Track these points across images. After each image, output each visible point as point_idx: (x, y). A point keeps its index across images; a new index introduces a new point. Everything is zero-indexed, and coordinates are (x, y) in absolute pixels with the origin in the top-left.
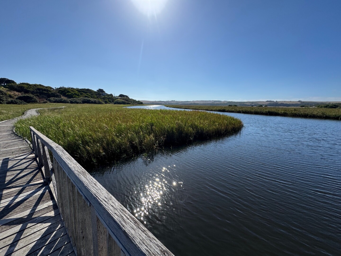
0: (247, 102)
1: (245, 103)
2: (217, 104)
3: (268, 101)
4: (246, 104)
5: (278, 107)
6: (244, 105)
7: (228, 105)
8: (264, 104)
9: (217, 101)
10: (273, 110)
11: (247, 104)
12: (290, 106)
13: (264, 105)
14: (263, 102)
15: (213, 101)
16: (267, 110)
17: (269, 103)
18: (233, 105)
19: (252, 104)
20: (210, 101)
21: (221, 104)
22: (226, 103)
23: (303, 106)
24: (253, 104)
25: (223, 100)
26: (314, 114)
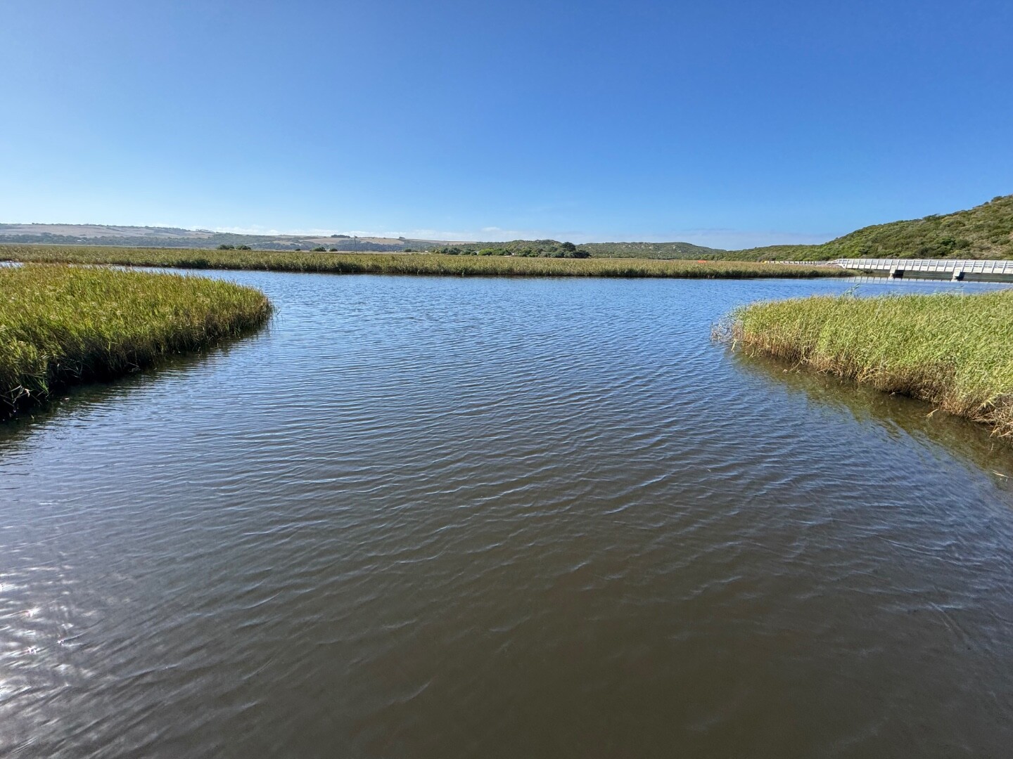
0: (279, 238)
1: (276, 240)
2: (171, 242)
3: (334, 236)
4: (279, 244)
5: (361, 252)
6: (272, 246)
7: (218, 246)
8: (328, 244)
9: (167, 230)
10: (350, 260)
11: (282, 243)
12: (386, 251)
13: (328, 246)
14: (325, 237)
15: (147, 227)
16: (336, 261)
17: (340, 242)
18: (235, 246)
19: (298, 244)
20: (133, 227)
21: (186, 242)
22: (206, 237)
23: (410, 251)
24: (300, 245)
25: (193, 228)
26: (426, 268)
